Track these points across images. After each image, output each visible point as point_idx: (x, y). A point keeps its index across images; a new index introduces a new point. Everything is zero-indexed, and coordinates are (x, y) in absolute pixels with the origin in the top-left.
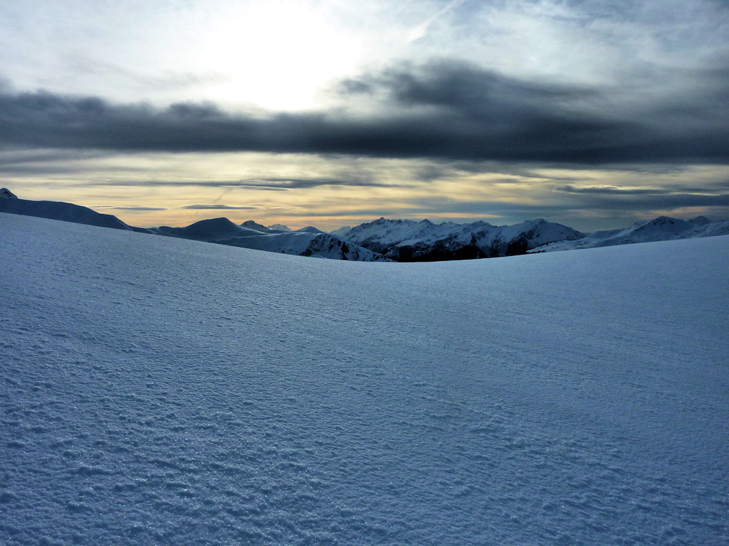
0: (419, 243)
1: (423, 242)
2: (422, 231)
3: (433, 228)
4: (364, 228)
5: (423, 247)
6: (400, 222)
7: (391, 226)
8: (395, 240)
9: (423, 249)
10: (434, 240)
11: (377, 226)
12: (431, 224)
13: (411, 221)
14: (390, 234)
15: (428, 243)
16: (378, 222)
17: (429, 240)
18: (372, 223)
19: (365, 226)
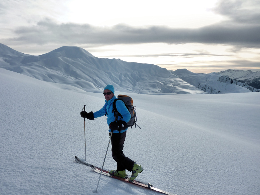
0: (246, 79)
1: (248, 79)
2: (248, 74)
3: (252, 73)
4: (222, 73)
5: (248, 81)
6: (238, 70)
7: (234, 72)
8: (235, 78)
9: (248, 82)
10: (253, 78)
11: (228, 72)
12: (252, 72)
13: (243, 71)
14: (234, 75)
15: (250, 79)
16: (228, 71)
17: (250, 78)
18: (226, 71)
19: (222, 72)
